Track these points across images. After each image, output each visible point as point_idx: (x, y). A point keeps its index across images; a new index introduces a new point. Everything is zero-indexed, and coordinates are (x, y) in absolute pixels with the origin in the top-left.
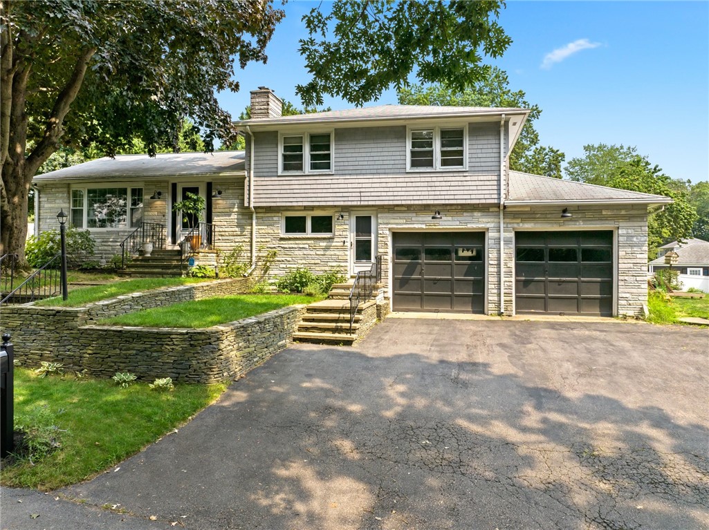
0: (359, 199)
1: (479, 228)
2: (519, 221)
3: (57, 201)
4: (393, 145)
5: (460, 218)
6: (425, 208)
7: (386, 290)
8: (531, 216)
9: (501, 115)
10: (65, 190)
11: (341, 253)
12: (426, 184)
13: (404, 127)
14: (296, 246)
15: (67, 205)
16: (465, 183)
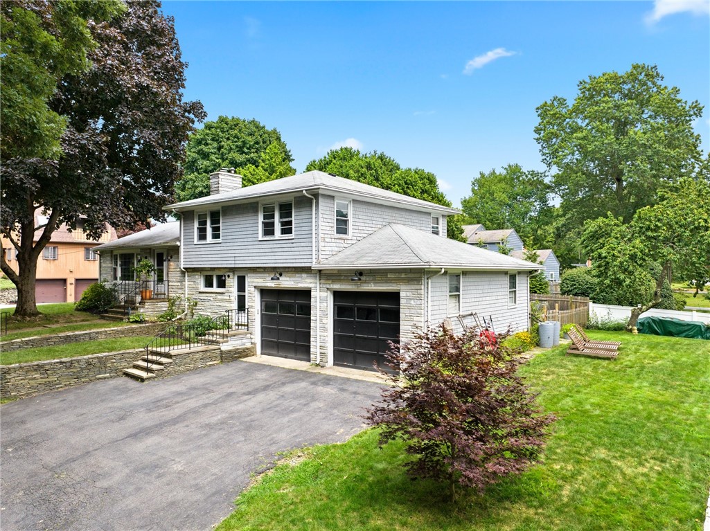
0: (233, 262)
1: (306, 287)
2: (330, 282)
3: (107, 262)
4: (250, 218)
5: (294, 279)
6: (274, 269)
7: (252, 337)
8: (338, 278)
9: (302, 191)
10: (110, 254)
11: (228, 305)
12: (270, 250)
14: (206, 298)
15: (110, 265)
16: (293, 249)
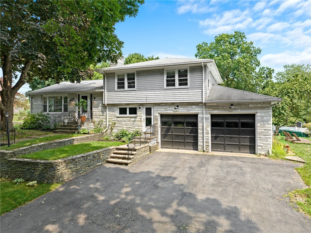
0: (146, 100)
1: (195, 113)
2: (212, 110)
3: (38, 102)
4: (159, 77)
5: (187, 108)
6: (173, 104)
7: (157, 139)
8: (217, 108)
9: (201, 63)
10: (41, 97)
11: (140, 123)
12: (172, 94)
13: (163, 69)
14: (123, 120)
15: (41, 103)
16: (188, 93)
